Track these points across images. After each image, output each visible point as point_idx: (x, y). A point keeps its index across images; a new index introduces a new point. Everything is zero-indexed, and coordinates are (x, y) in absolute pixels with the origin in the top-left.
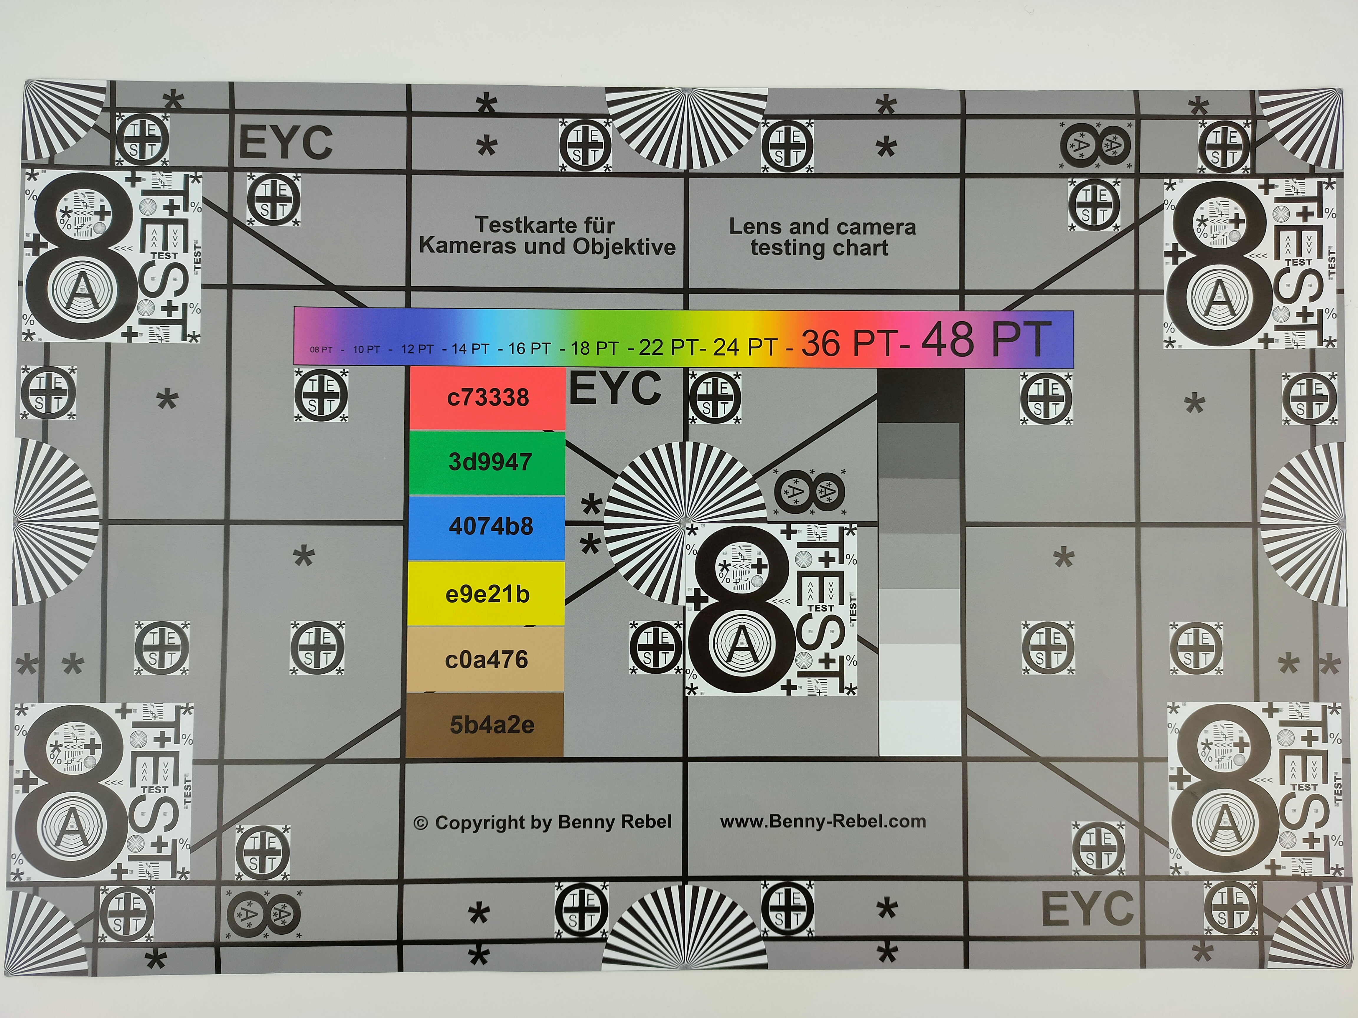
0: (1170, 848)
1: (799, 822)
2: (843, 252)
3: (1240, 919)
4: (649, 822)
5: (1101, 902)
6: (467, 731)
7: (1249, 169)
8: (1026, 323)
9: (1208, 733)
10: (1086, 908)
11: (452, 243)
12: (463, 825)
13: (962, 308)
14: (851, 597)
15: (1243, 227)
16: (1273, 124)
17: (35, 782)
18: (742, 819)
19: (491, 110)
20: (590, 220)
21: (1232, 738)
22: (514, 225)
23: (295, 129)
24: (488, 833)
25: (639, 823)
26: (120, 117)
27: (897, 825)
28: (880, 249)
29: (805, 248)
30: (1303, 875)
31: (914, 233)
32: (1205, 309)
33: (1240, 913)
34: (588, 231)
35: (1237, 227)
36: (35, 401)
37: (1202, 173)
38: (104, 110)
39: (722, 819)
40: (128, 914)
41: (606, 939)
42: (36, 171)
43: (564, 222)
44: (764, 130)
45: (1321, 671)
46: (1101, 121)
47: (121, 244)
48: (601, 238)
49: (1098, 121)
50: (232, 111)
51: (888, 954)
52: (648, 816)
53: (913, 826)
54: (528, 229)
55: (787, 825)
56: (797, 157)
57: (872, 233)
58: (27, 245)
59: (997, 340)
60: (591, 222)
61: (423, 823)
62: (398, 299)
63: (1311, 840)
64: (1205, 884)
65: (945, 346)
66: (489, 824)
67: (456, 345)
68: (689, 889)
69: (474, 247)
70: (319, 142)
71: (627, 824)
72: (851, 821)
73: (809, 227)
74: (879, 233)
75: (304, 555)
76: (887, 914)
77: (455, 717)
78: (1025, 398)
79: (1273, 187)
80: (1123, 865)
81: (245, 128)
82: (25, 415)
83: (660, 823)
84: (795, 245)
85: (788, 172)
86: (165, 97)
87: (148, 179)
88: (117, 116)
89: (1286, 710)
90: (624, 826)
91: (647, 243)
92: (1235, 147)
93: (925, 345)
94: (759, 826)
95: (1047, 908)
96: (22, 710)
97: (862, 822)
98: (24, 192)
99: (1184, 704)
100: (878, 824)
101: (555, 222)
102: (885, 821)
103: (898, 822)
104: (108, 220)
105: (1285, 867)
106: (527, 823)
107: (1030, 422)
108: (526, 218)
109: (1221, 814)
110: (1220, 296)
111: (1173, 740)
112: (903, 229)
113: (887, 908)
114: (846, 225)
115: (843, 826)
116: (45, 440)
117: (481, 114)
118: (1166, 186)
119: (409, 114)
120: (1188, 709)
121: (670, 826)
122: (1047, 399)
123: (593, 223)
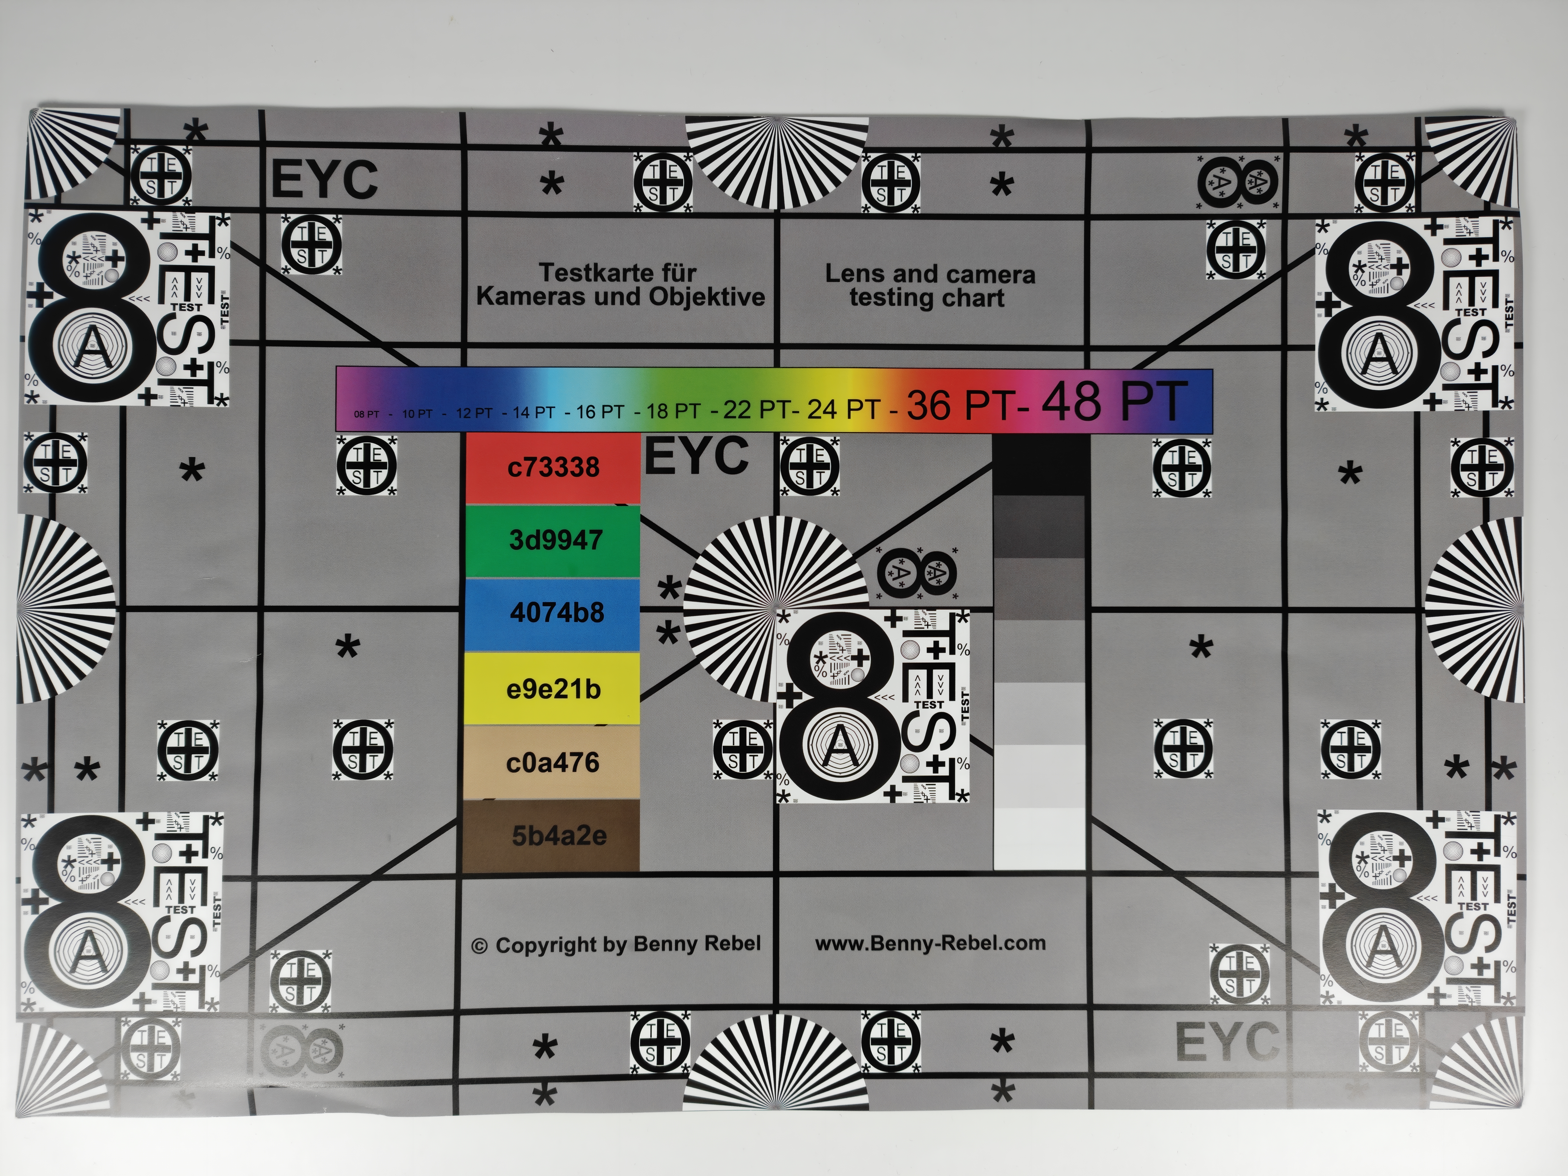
0: (1321, 974)
1: (903, 944)
2: (953, 303)
3: (1400, 1054)
4: (735, 944)
5: (1242, 1035)
6: (532, 842)
7: (1413, 207)
8: (1160, 383)
9: (1364, 845)
10: (1226, 1042)
11: (513, 294)
12: (527, 948)
13: (1087, 365)
14: (962, 692)
15: (1406, 273)
16: (1441, 156)
17: (45, 901)
18: (840, 941)
19: (557, 142)
20: (669, 267)
21: (1391, 851)
22: (583, 273)
23: (334, 164)
24: (555, 957)
25: (724, 945)
26: (136, 150)
27: (1013, 947)
28: (995, 300)
29: (911, 298)
30: (1470, 1004)
31: (1033, 281)
32: (1362, 367)
33: (1400, 1048)
34: (666, 279)
35: (1400, 273)
36: (43, 474)
37: (1359, 212)
38: (118, 142)
39: (817, 941)
40: (152, 1048)
41: (688, 1074)
42: (40, 211)
43: (639, 269)
44: (864, 164)
45: (1494, 776)
46: (1245, 155)
47: (136, 294)
48: (680, 287)
49: (1240, 154)
50: (263, 144)
51: (1003, 1094)
52: (734, 937)
53: (1031, 948)
54: (599, 278)
55: (891, 947)
56: (901, 195)
57: (986, 281)
58: (31, 295)
59: (1126, 402)
60: (669, 270)
61: (482, 946)
62: (452, 358)
63: (1480, 966)
64: (1360, 1015)
65: (1068, 408)
66: (557, 947)
67: (517, 409)
68: (780, 1019)
69: (538, 298)
70: (362, 179)
71: (711, 946)
72: (962, 942)
73: (915, 274)
74: (994, 281)
75: (348, 646)
76: (1003, 1048)
77: (517, 828)
78: (1158, 468)
79: (1441, 227)
80: (1268, 993)
81: (278, 163)
82: (29, 488)
83: (749, 945)
84: (899, 294)
85: (891, 213)
86: (187, 127)
87: (168, 221)
88: (132, 149)
89: (1452, 820)
90: (707, 949)
91: (732, 293)
92: (1397, 182)
93: (1046, 407)
94: (859, 948)
95: (1182, 1041)
96: (30, 822)
97: (974, 944)
98: (27, 235)
99: (1337, 812)
100: (992, 946)
101: (629, 270)
102: (1000, 943)
103: (1014, 944)
104: (122, 266)
105: (1450, 996)
106: (599, 945)
107: (1164, 495)
108: (596, 265)
109: (1379, 936)
110: (1379, 351)
111: (1324, 852)
112: (1021, 277)
113: (1002, 1040)
114: (957, 272)
115: (953, 948)
116: (53, 516)
117: (544, 147)
118: (1318, 228)
119: (464, 147)
120: (1341, 818)
121: (759, 948)
122: (1182, 468)
123: (671, 270)
